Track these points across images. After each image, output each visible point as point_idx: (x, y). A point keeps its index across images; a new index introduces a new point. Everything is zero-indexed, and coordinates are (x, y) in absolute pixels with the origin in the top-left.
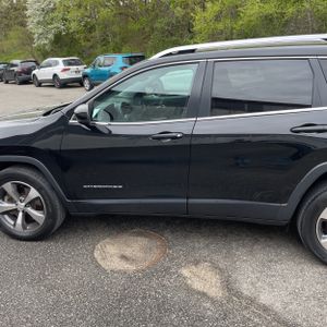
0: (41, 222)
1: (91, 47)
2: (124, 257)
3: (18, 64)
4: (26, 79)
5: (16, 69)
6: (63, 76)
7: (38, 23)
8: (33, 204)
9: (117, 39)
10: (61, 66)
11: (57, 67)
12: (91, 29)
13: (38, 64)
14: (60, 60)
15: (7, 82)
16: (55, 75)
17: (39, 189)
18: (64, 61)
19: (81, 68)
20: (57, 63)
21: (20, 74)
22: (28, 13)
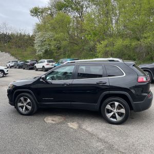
0: (30, 109)
1: (59, 56)
2: (53, 120)
3: (29, 61)
4: (32, 67)
5: (28, 64)
6: (46, 67)
7: (39, 46)
8: (28, 104)
9: (69, 53)
10: (46, 63)
11: (44, 63)
12: (59, 48)
13: (37, 62)
14: (46, 60)
15: (24, 69)
16: (43, 66)
17: (30, 99)
18: (47, 61)
19: (54, 63)
20: (44, 62)
21: (30, 65)
22: (35, 42)
